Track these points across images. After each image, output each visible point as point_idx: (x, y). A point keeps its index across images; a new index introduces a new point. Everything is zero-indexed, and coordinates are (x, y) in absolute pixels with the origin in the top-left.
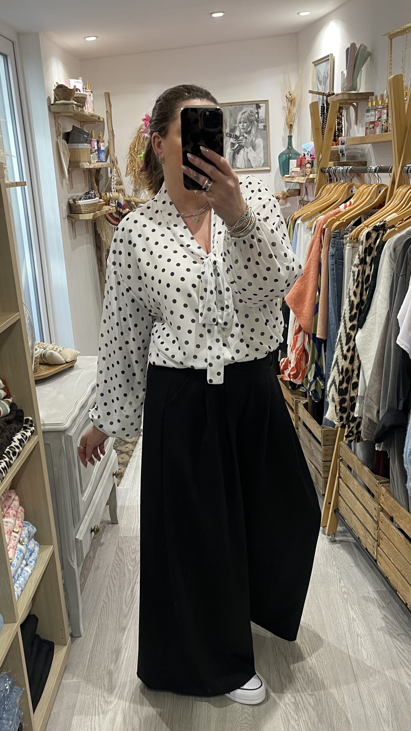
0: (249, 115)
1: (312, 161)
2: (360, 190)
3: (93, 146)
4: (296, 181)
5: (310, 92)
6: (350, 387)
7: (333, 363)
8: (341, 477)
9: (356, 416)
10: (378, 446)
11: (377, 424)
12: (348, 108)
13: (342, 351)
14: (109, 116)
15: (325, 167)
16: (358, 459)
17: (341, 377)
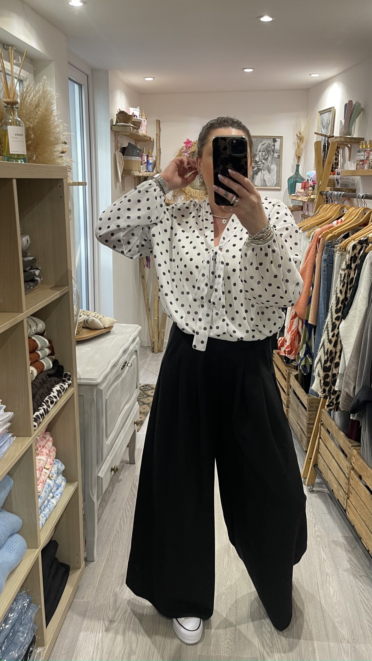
0: (267, 146)
1: (314, 186)
2: (349, 211)
3: (143, 159)
4: (300, 199)
5: (316, 133)
6: (333, 366)
7: (321, 345)
8: (321, 438)
9: (336, 389)
10: (354, 416)
11: (353, 398)
12: (345, 147)
13: (328, 336)
14: (158, 138)
15: (323, 191)
16: (336, 424)
17: (326, 357)
